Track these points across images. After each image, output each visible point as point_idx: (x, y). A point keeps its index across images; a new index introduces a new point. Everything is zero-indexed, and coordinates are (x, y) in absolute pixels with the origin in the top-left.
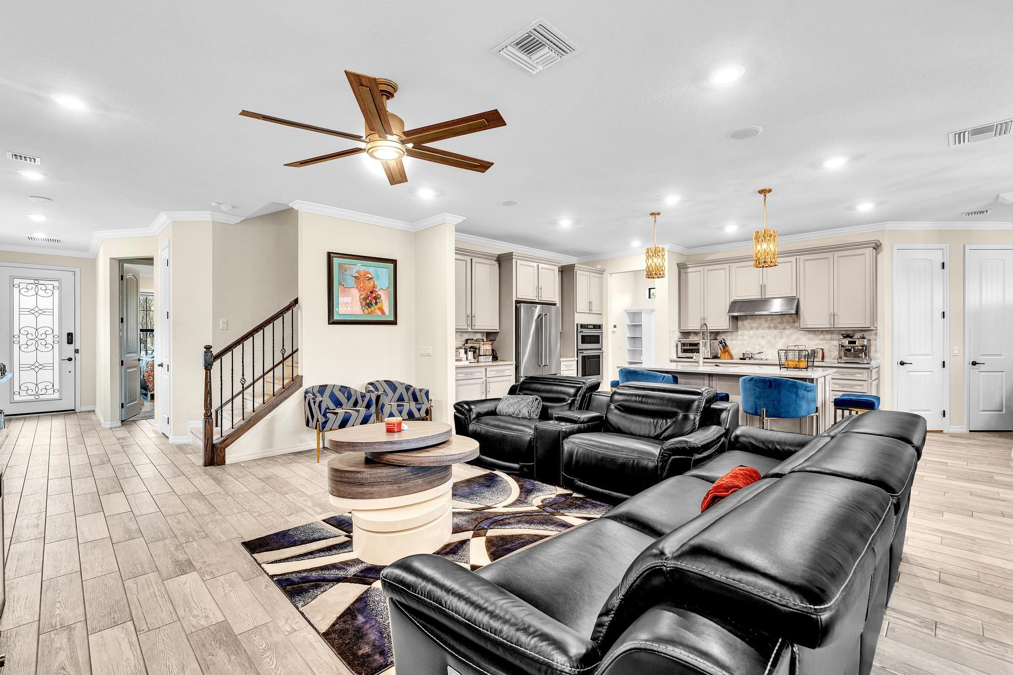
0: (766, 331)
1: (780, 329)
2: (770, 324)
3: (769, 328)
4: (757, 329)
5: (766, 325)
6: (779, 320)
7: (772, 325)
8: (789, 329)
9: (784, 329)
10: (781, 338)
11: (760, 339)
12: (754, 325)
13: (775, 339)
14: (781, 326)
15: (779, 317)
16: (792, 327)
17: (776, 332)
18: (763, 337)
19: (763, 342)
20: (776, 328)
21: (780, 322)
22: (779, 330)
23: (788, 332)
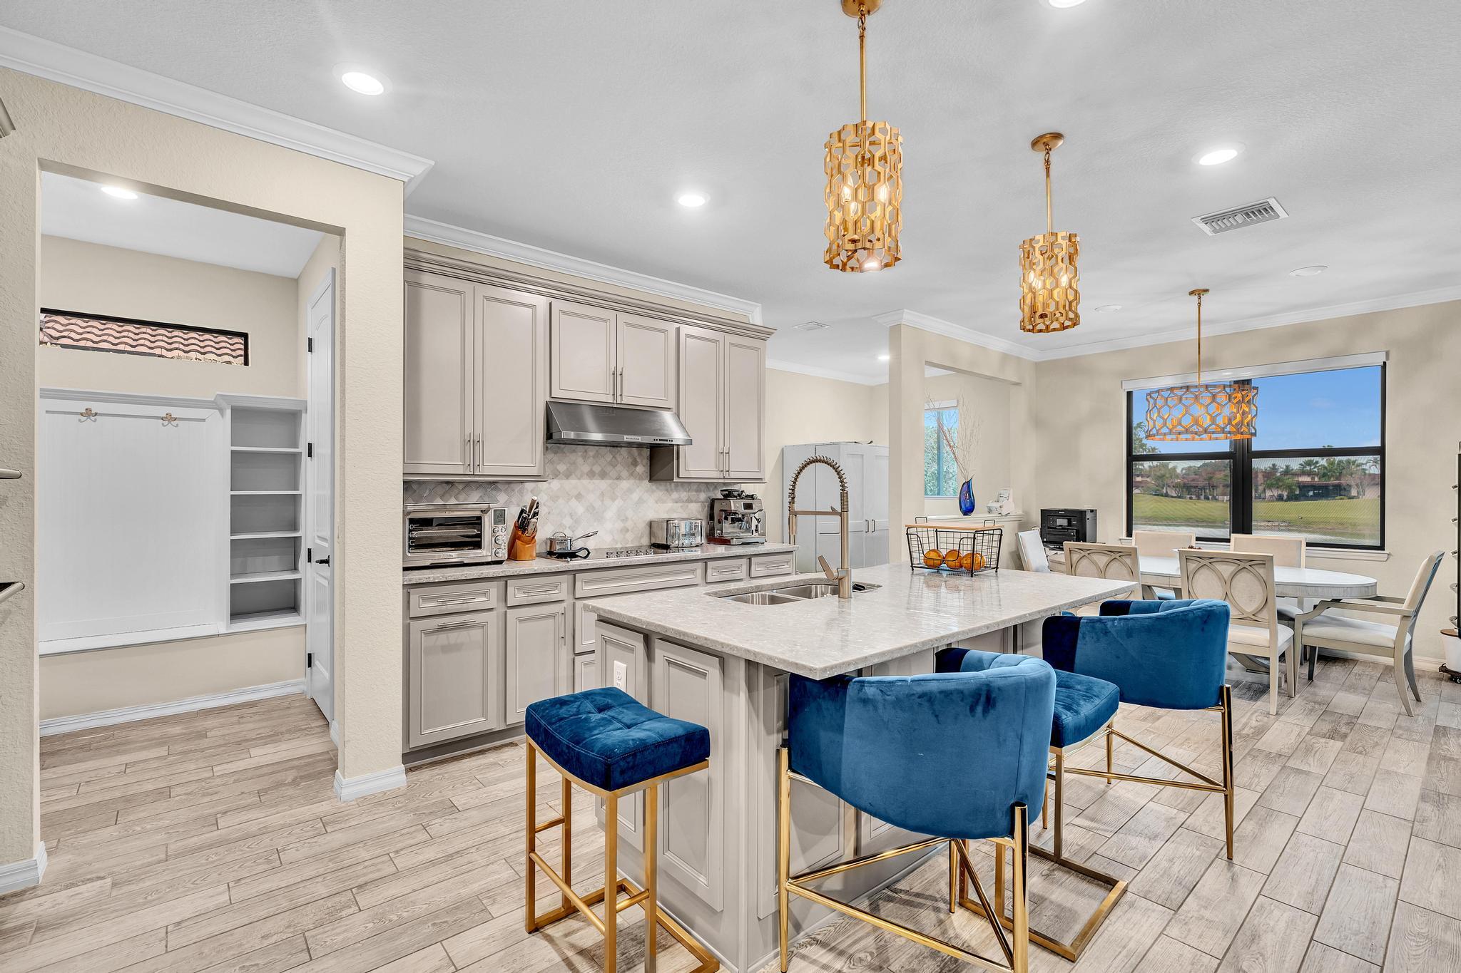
0: (586, 482)
1: (611, 478)
2: (593, 465)
3: (591, 475)
4: (568, 476)
5: (586, 468)
6: (609, 457)
7: (597, 469)
8: (628, 479)
9: (618, 478)
10: (613, 499)
11: (574, 502)
12: (562, 468)
13: (602, 501)
14: (613, 473)
15: (610, 452)
16: (632, 474)
17: (603, 484)
18: (579, 497)
19: (580, 509)
20: (603, 475)
21: (611, 464)
22: (609, 482)
23: (625, 484)
